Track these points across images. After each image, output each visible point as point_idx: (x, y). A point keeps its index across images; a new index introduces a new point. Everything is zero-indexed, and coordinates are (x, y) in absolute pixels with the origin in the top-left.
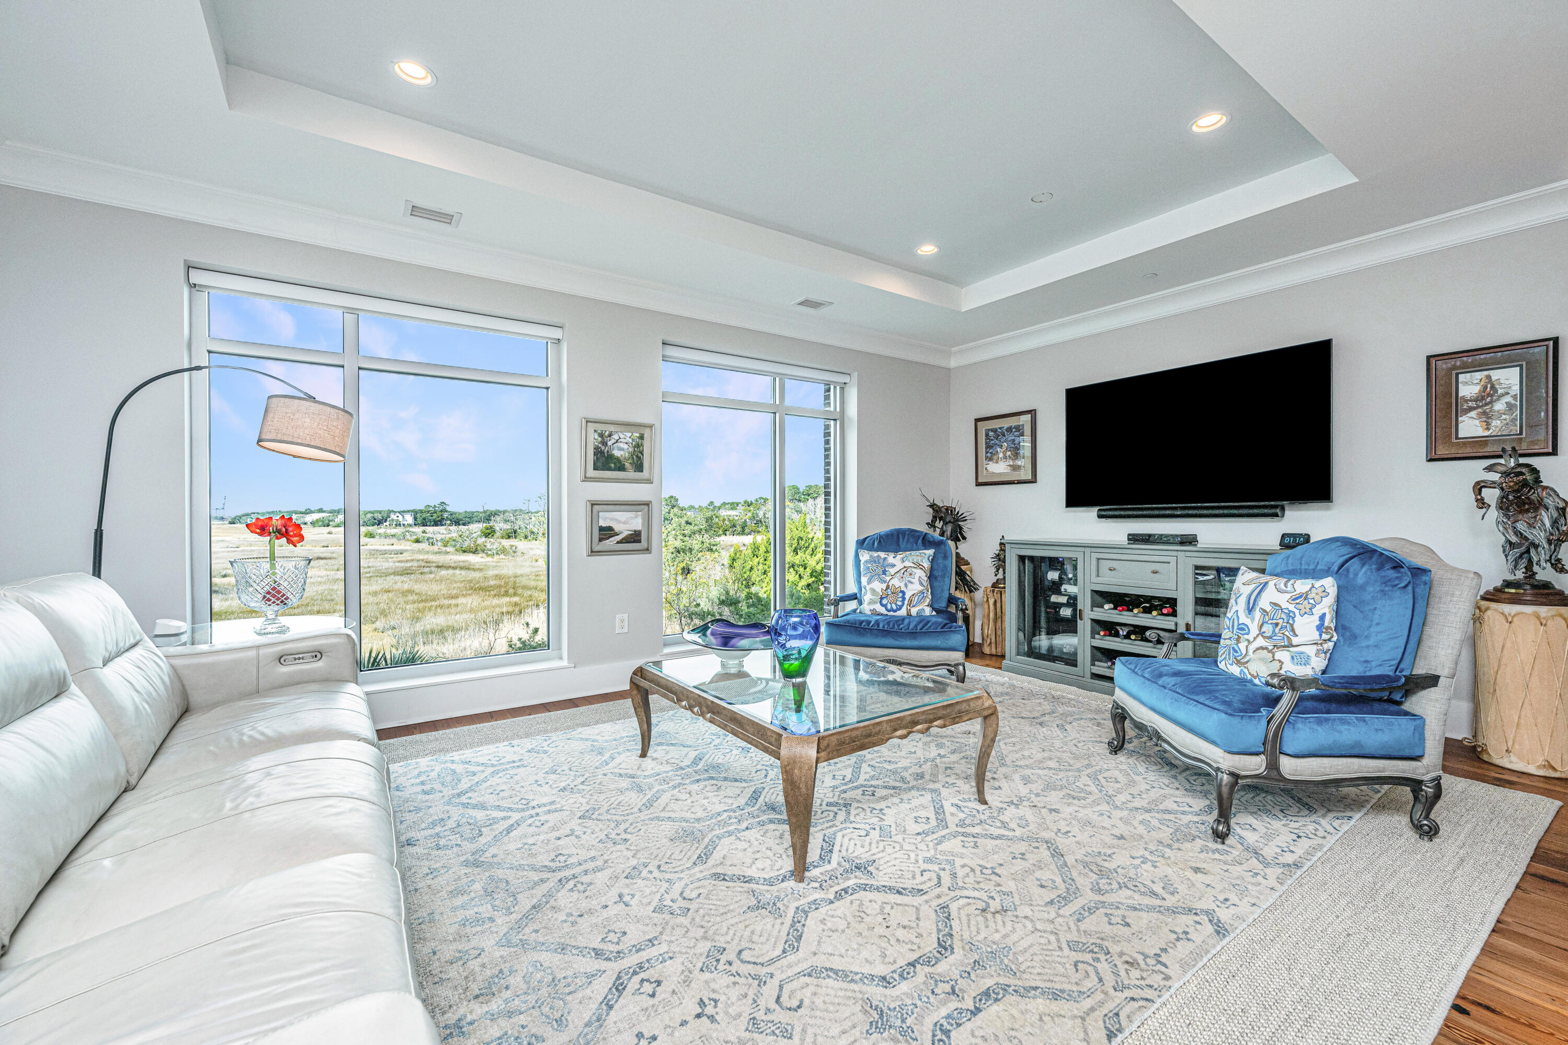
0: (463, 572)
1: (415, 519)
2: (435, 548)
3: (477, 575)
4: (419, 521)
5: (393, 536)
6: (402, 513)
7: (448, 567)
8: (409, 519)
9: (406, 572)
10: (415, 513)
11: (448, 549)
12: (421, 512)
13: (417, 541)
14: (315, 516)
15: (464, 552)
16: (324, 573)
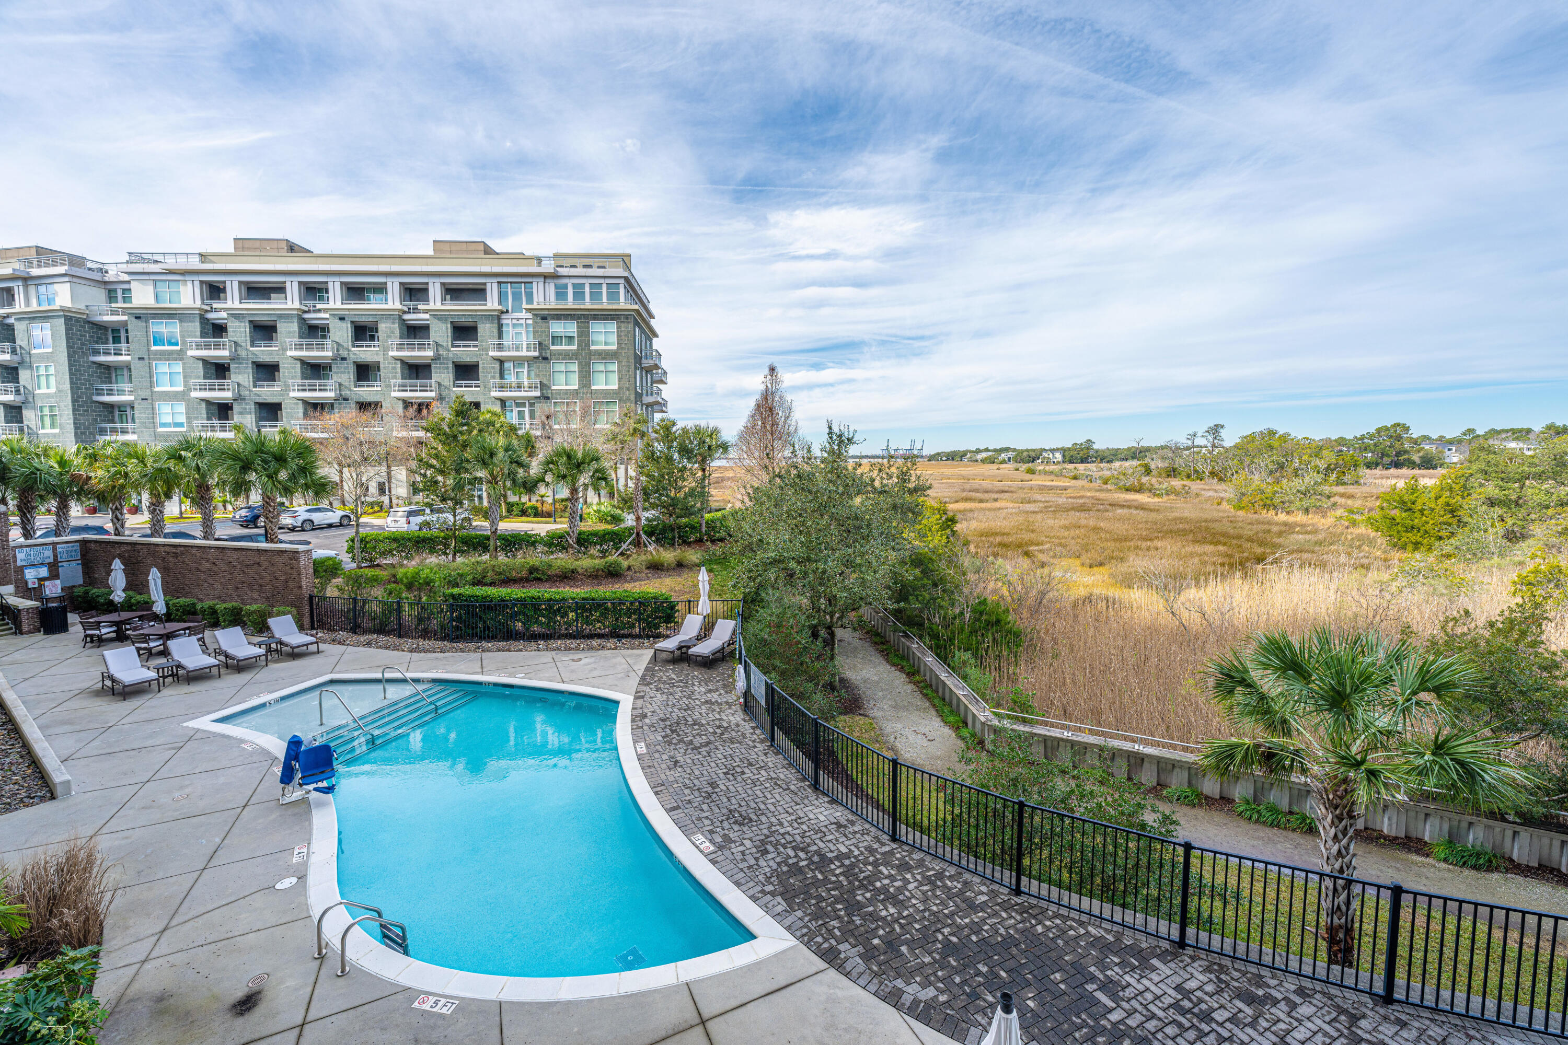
0: (1141, 513)
1: (1064, 456)
2: (1094, 485)
3: (1153, 516)
4: (1067, 458)
5: (1052, 473)
6: (1053, 451)
7: (1122, 506)
8: (1059, 457)
9: (1082, 508)
10: (1064, 451)
11: (1109, 487)
12: (1069, 449)
13: (1075, 478)
14: (984, 455)
15: (1127, 490)
16: (1010, 505)
